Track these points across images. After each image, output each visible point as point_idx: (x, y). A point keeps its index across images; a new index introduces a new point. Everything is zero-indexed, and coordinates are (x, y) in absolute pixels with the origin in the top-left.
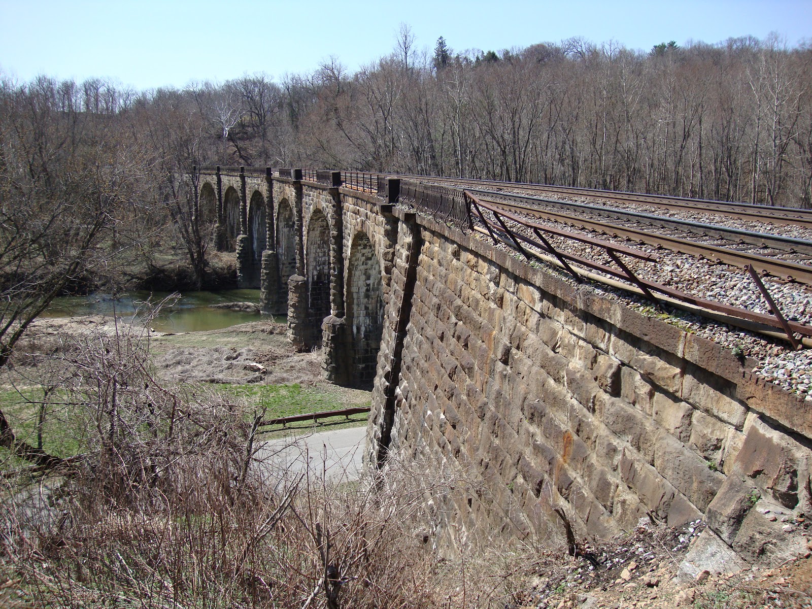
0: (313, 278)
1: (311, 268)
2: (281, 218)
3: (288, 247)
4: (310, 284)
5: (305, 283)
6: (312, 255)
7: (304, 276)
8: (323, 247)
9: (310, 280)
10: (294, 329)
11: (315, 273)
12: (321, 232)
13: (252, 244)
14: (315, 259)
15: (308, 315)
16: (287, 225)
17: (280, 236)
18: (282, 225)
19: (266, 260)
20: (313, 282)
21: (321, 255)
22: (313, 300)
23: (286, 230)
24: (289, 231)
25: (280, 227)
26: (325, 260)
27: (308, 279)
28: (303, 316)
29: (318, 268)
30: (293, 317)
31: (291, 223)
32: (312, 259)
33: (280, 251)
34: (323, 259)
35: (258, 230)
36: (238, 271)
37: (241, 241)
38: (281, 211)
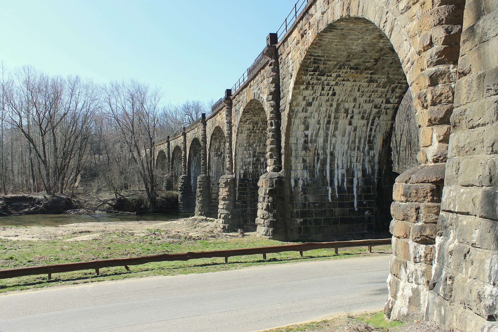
0: (240, 176)
1: (238, 167)
2: (213, 148)
4: (238, 181)
5: (234, 180)
6: (240, 156)
7: (232, 174)
8: (249, 150)
9: (238, 177)
10: (223, 218)
11: (242, 172)
12: (247, 135)
13: (190, 180)
14: (242, 159)
15: (235, 207)
16: (217, 155)
17: (211, 163)
18: (213, 154)
19: (200, 181)
20: (240, 179)
21: (247, 156)
22: (240, 194)
23: (216, 158)
24: (218, 159)
25: (211, 156)
26: (250, 161)
27: (236, 176)
28: (231, 207)
29: (244, 168)
30: (223, 208)
31: (219, 153)
32: (239, 160)
33: (211, 175)
34: (249, 160)
35: (194, 171)
36: (179, 200)
37: (182, 178)
38: (213, 142)
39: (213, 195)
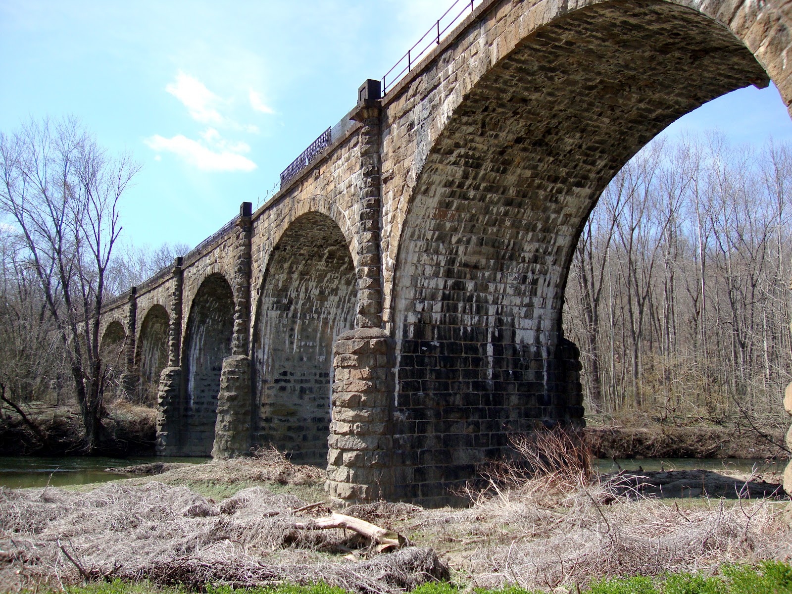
0: (405, 332)
1: (402, 304)
2: (270, 287)
3: (275, 350)
4: (399, 347)
5: (387, 344)
6: (408, 270)
7: (380, 324)
8: (437, 252)
9: (399, 335)
10: (350, 465)
11: (412, 319)
14: (414, 279)
15: (392, 427)
17: (262, 326)
19: (230, 373)
20: (406, 342)
21: (429, 271)
22: (405, 387)
24: (281, 316)
25: (264, 307)
26: (437, 289)
27: (393, 333)
28: (380, 428)
29: (419, 307)
31: (285, 301)
32: (406, 281)
33: (261, 356)
34: (433, 284)
35: (198, 359)
36: (159, 428)
39: (263, 410)
